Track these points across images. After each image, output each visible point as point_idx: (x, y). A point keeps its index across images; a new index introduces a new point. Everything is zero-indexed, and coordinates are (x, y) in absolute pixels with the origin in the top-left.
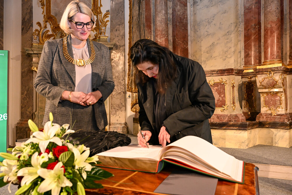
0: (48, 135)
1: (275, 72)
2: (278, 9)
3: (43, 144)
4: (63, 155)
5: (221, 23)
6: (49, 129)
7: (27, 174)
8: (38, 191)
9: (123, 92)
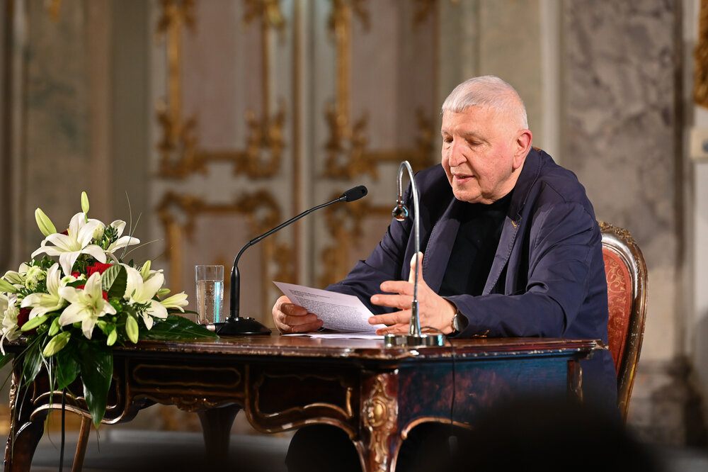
0: (77, 242)
3: (68, 258)
4: (106, 274)
6: (79, 229)
7: (39, 305)
8: (60, 323)
9: (665, 115)
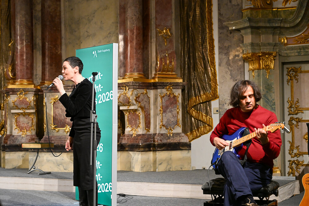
1: (130, 87)
2: (135, 15)
5: (102, 21)
